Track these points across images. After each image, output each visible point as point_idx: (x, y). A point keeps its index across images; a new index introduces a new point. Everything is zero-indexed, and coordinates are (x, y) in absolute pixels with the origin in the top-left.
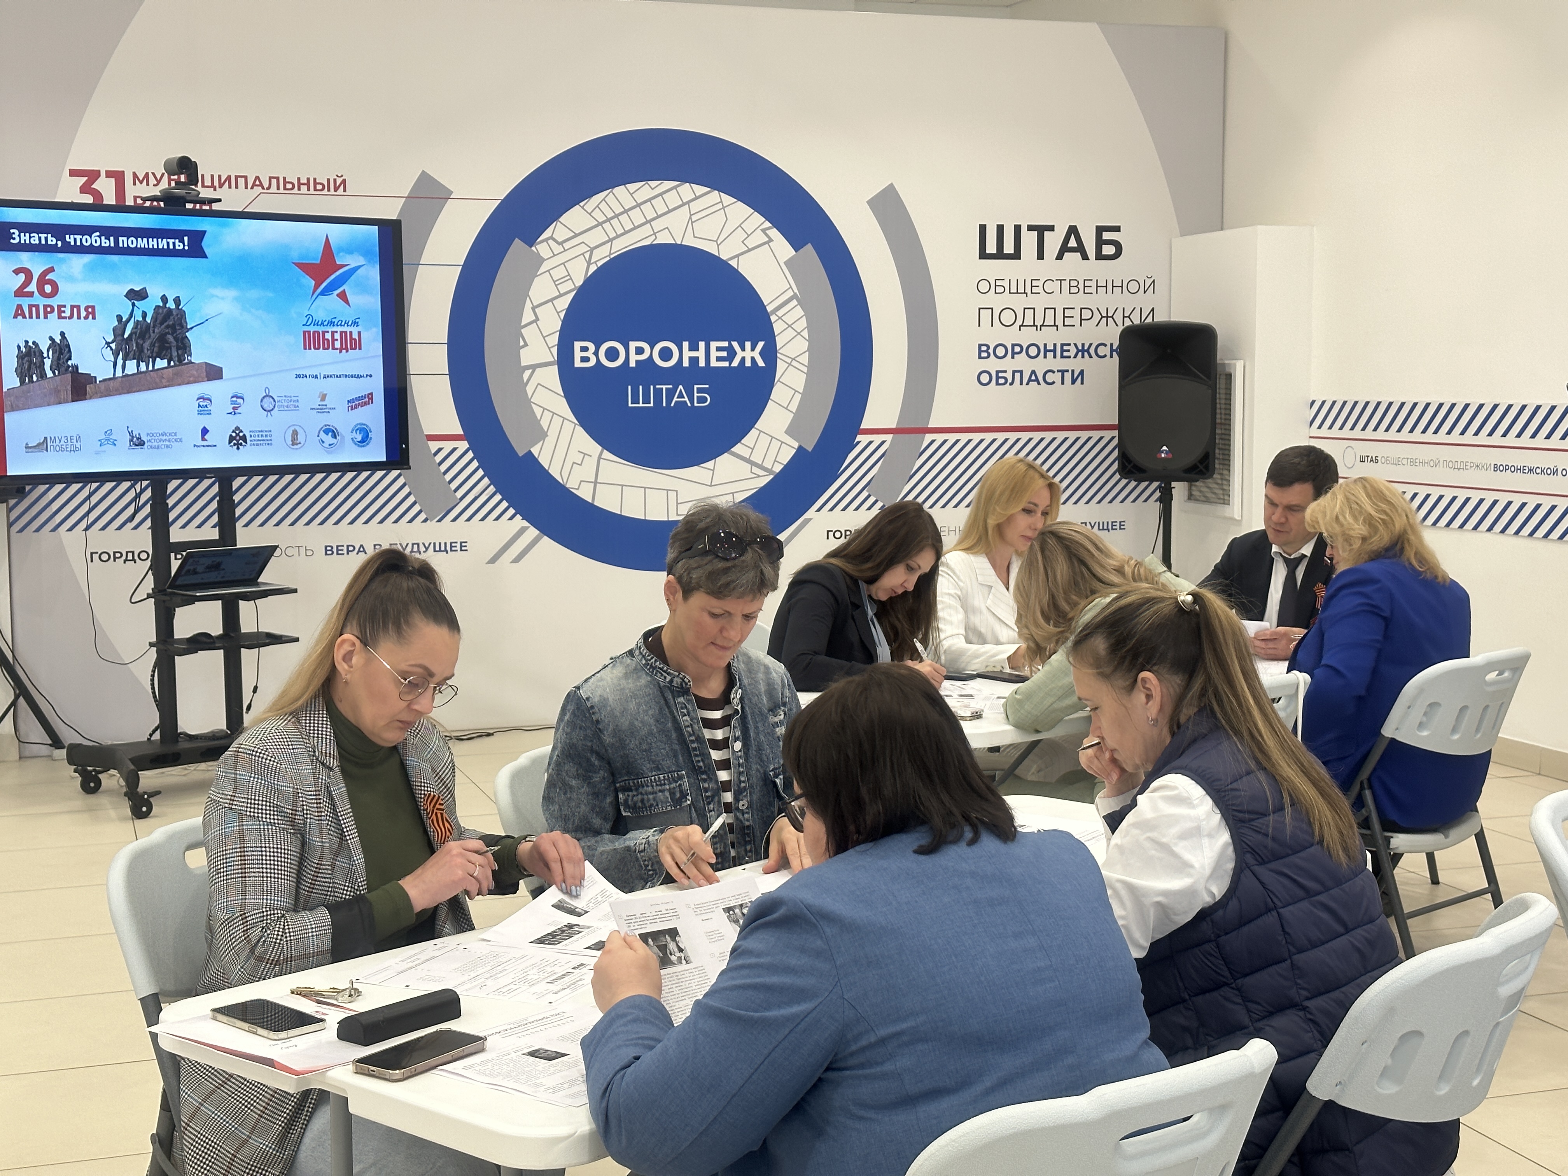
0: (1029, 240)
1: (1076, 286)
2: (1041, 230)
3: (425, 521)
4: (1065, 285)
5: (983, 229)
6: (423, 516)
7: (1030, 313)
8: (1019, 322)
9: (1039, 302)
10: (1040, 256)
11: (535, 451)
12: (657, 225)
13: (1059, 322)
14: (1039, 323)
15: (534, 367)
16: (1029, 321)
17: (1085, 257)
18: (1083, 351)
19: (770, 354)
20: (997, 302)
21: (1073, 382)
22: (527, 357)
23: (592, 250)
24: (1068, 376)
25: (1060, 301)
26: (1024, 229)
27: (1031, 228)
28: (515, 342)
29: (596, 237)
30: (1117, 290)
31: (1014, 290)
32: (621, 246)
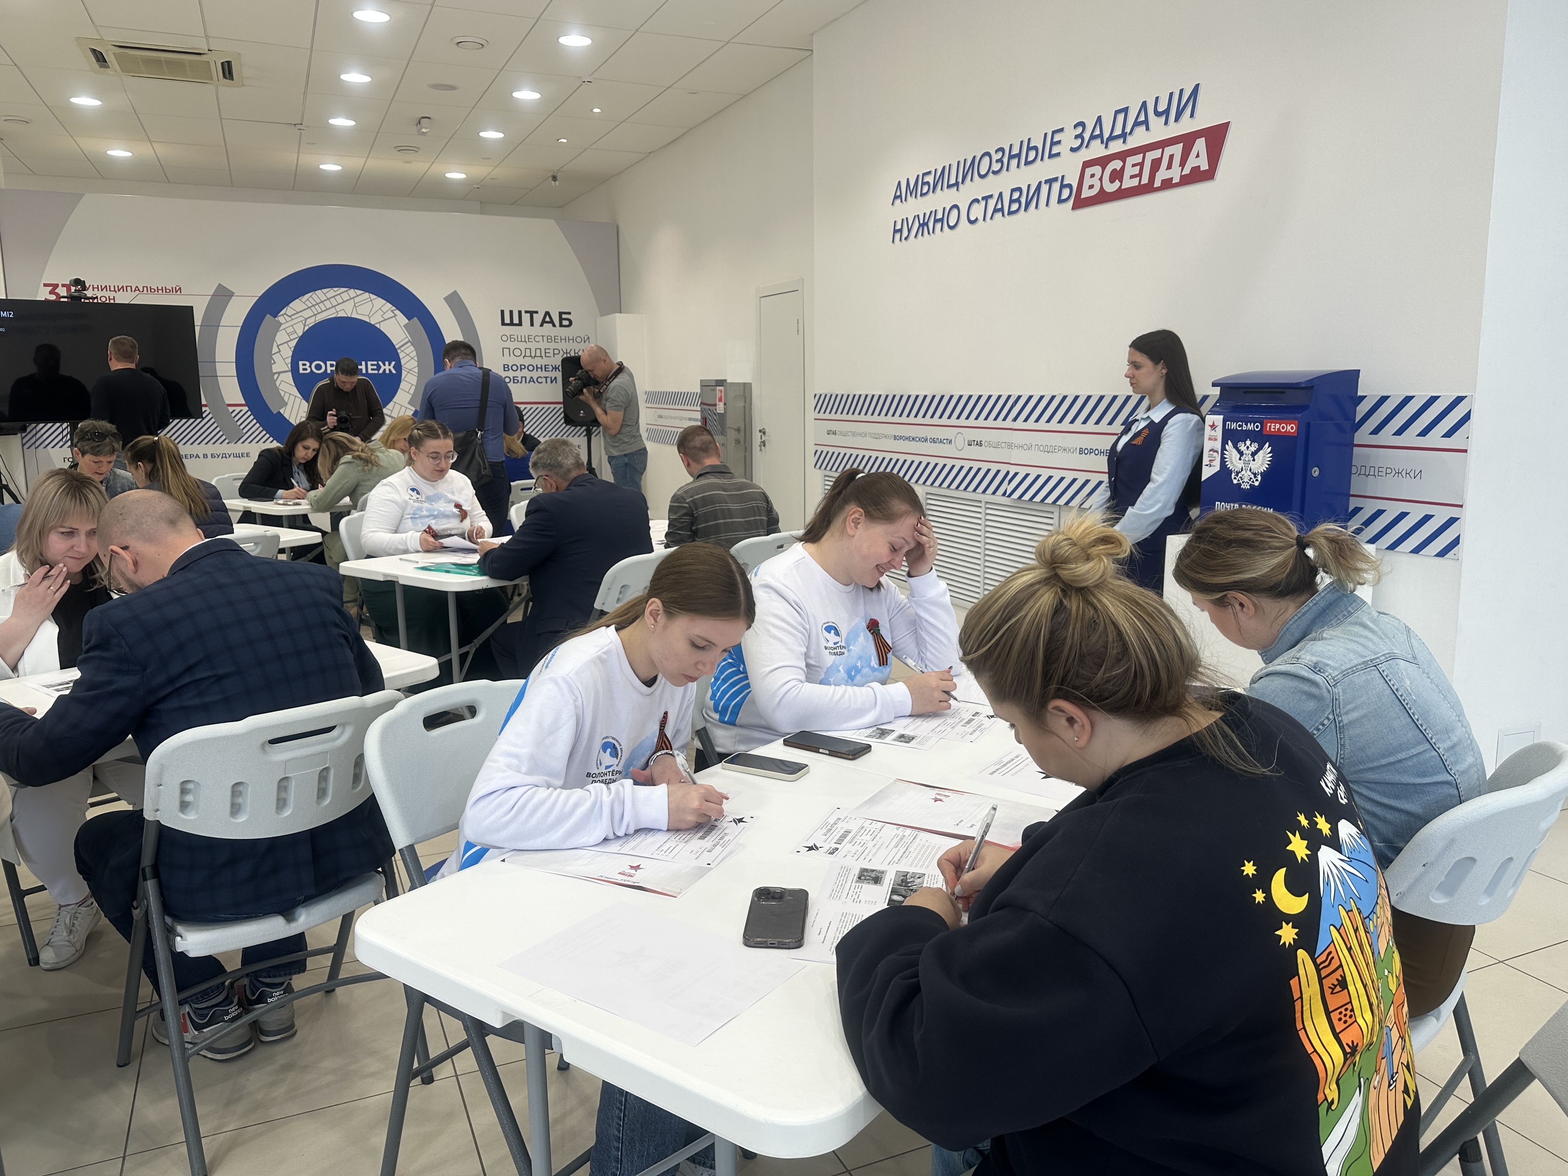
0: (526, 318)
1: (549, 339)
2: (532, 313)
3: (228, 443)
4: (545, 338)
5: (502, 312)
6: (227, 441)
7: (528, 351)
8: (523, 354)
9: (533, 346)
10: (532, 325)
11: (282, 411)
12: (338, 308)
13: (543, 355)
14: (533, 355)
15: (279, 373)
16: (528, 354)
17: (554, 326)
18: (556, 368)
19: (398, 367)
20: (512, 345)
21: (552, 382)
22: (275, 369)
23: (306, 320)
24: (549, 380)
25: (543, 345)
26: (523, 313)
27: (526, 312)
28: (270, 362)
29: (308, 313)
30: (571, 341)
31: (519, 340)
32: (320, 318)
